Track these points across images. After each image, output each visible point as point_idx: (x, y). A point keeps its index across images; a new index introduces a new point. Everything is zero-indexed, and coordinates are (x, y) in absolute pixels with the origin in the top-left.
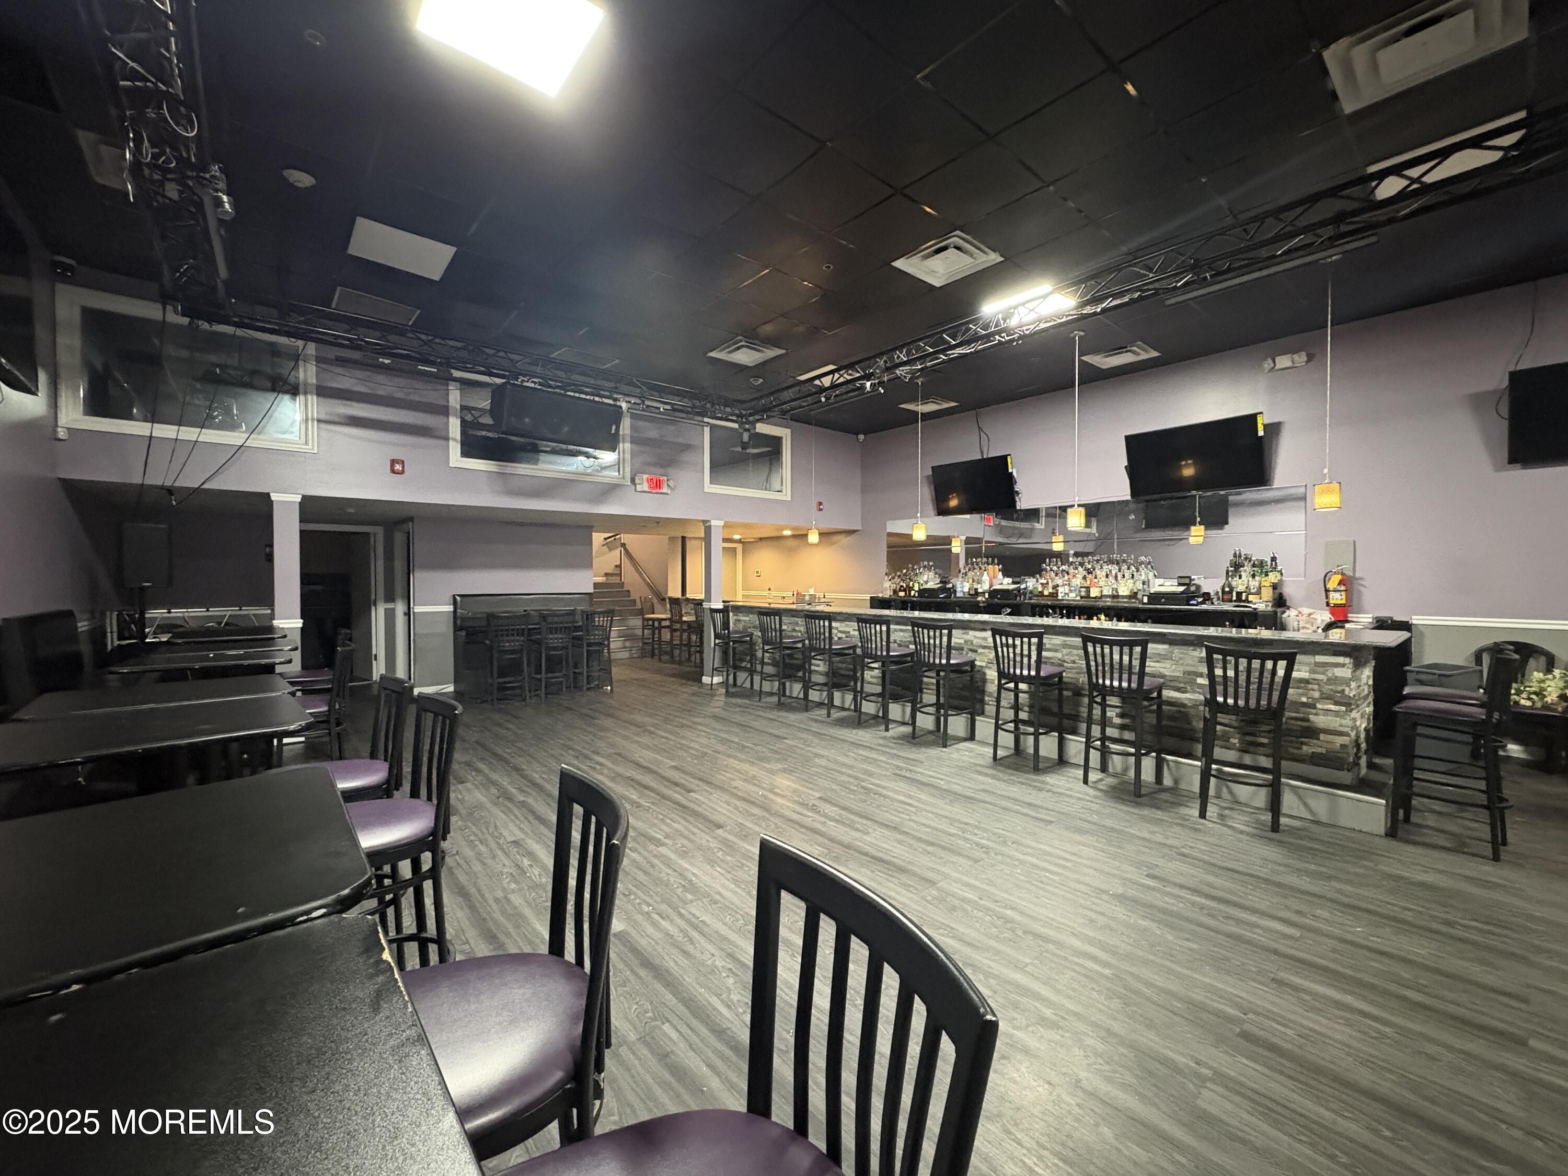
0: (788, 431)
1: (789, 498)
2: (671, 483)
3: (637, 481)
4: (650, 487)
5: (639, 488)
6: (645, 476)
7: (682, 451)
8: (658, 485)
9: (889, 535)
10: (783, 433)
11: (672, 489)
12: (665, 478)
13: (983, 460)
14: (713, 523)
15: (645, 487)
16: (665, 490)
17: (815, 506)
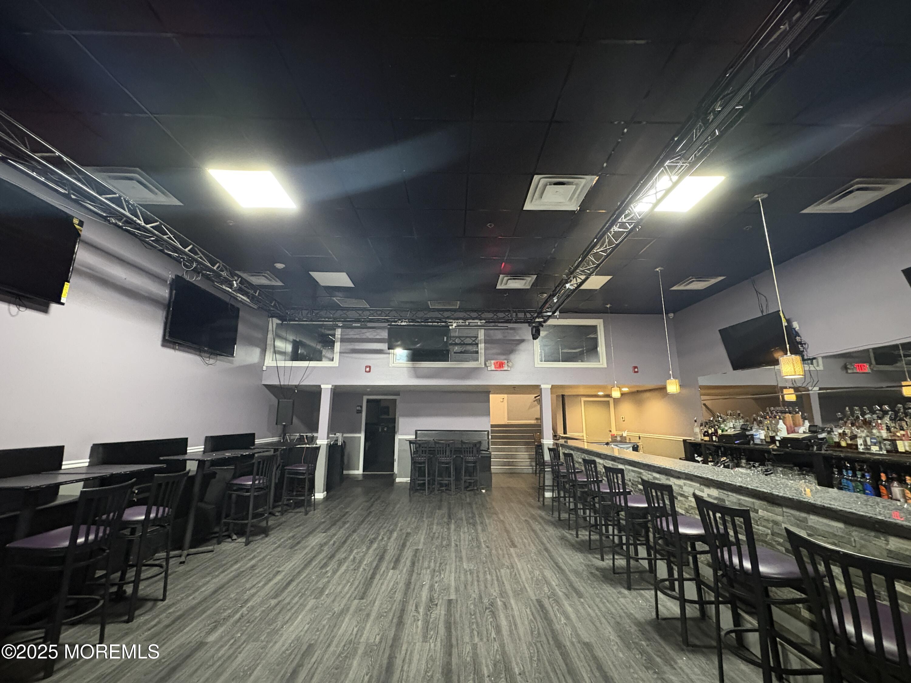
0: (601, 321)
1: (605, 366)
2: (510, 364)
3: (488, 365)
4: (495, 368)
5: (489, 369)
6: (493, 362)
7: (518, 344)
8: (501, 365)
9: (701, 387)
10: (598, 323)
11: (511, 367)
12: (506, 361)
13: (763, 316)
14: (543, 386)
15: (493, 368)
16: (506, 368)
17: (631, 370)
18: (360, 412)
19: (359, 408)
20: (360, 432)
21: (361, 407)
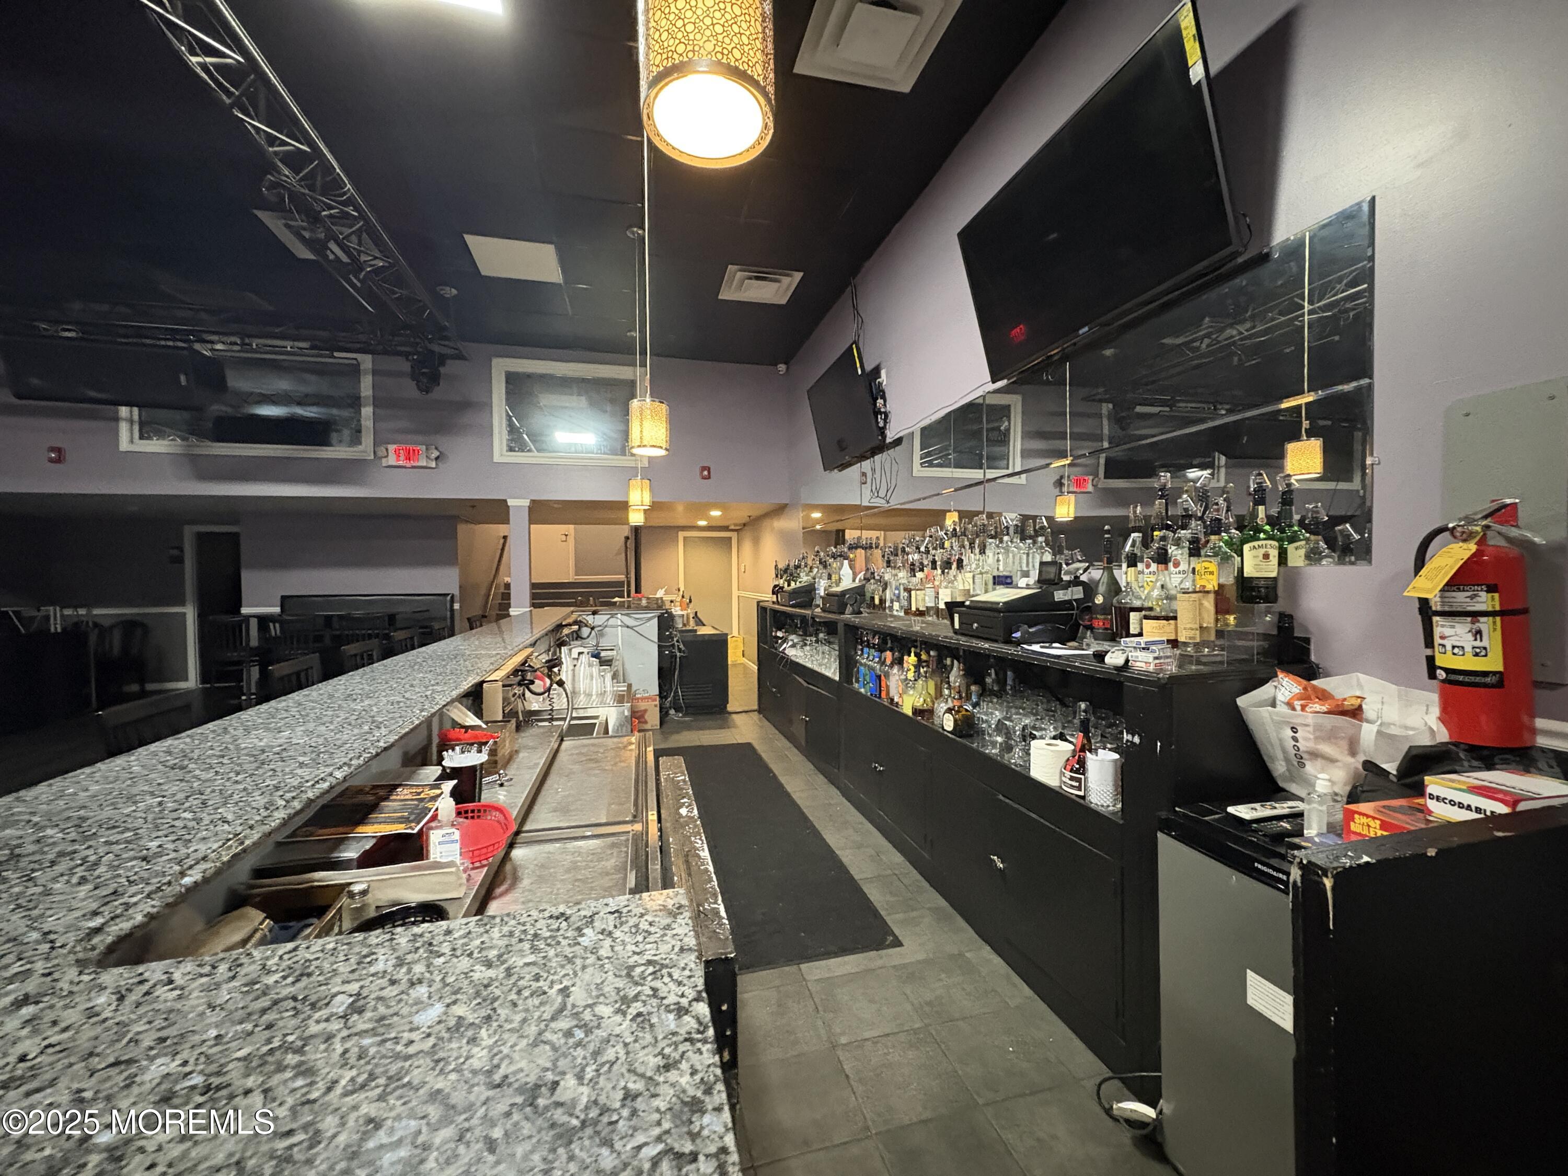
0: (644, 371)
2: (434, 454)
3: (380, 454)
4: (398, 460)
5: (384, 462)
6: (392, 448)
7: (456, 411)
8: (411, 456)
10: (637, 374)
11: (436, 461)
12: (424, 447)
14: (511, 503)
15: (392, 460)
16: (424, 462)
17: (695, 473)
18: (180, 560)
19: (175, 552)
20: (182, 603)
21: (181, 549)
